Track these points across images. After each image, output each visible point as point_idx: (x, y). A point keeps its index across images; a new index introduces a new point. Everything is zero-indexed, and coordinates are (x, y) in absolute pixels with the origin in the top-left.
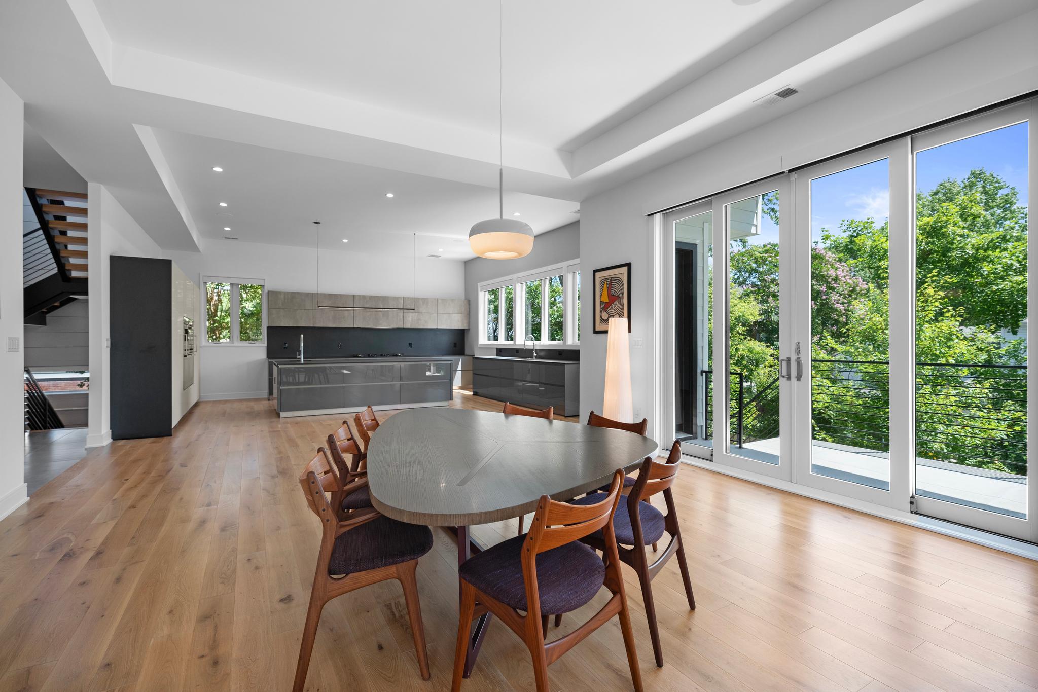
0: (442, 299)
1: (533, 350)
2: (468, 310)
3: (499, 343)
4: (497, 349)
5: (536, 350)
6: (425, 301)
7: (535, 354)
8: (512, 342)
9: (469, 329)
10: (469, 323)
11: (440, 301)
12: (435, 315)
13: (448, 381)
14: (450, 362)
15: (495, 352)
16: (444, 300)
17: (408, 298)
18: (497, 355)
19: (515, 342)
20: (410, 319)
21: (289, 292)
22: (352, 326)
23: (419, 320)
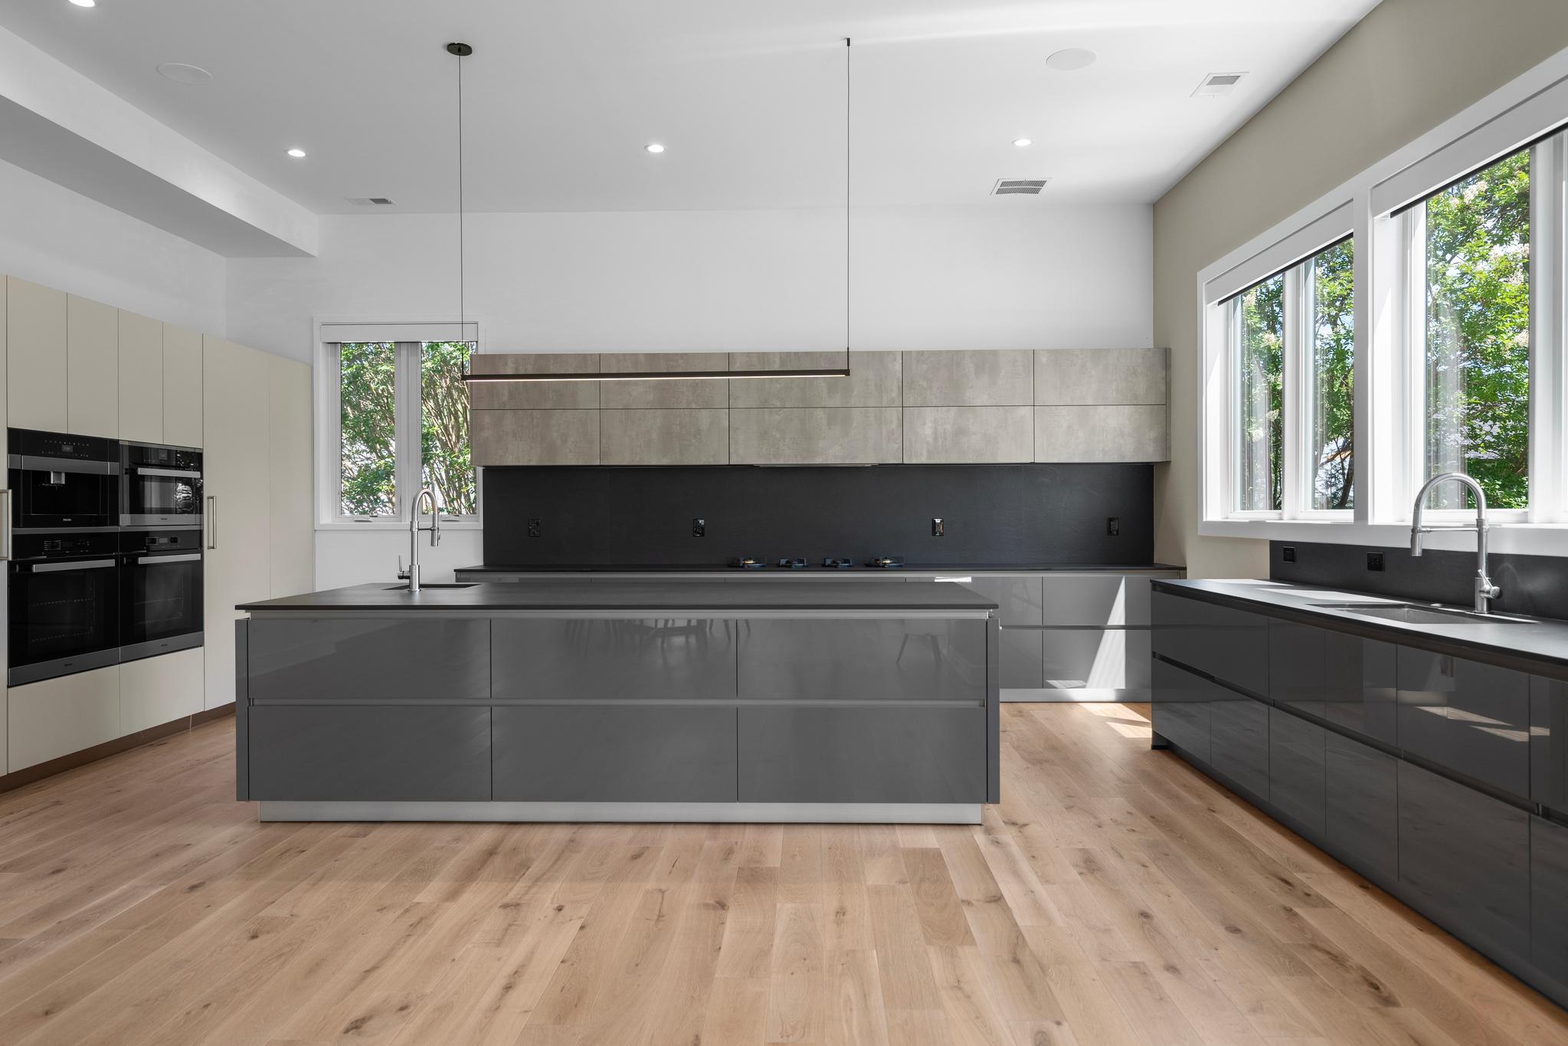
0: (1049, 351)
1: (1472, 559)
2: (1163, 388)
3: (1286, 520)
4: (1274, 545)
5: (1496, 561)
6: (986, 360)
7: (1487, 586)
8: (1346, 516)
9: (1165, 465)
10: (1165, 440)
11: (1043, 359)
12: (1026, 412)
13: (974, 704)
14: (985, 615)
15: (1263, 559)
16: (1060, 356)
17: (922, 353)
18: (1278, 575)
19: (1362, 514)
20: (928, 431)
21: (529, 356)
22: (724, 462)
23: (960, 432)
